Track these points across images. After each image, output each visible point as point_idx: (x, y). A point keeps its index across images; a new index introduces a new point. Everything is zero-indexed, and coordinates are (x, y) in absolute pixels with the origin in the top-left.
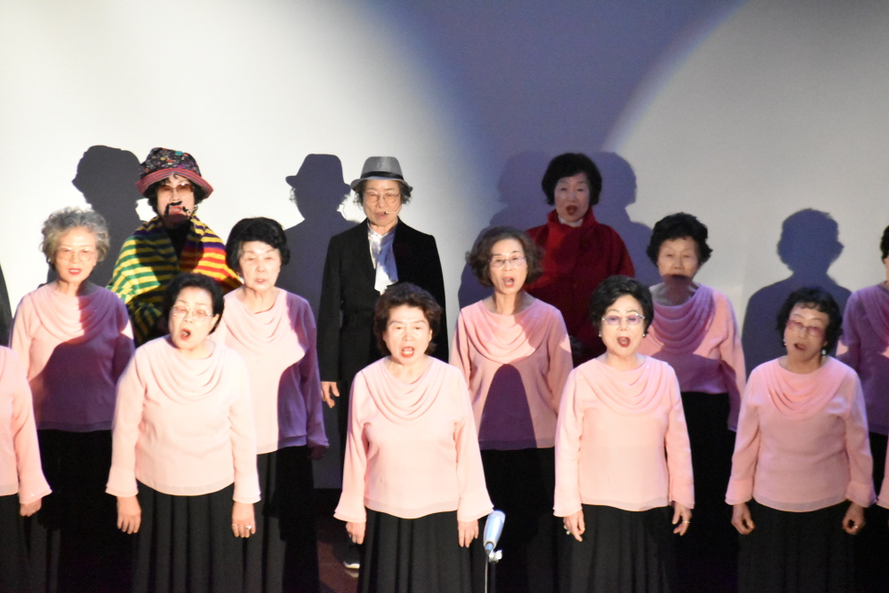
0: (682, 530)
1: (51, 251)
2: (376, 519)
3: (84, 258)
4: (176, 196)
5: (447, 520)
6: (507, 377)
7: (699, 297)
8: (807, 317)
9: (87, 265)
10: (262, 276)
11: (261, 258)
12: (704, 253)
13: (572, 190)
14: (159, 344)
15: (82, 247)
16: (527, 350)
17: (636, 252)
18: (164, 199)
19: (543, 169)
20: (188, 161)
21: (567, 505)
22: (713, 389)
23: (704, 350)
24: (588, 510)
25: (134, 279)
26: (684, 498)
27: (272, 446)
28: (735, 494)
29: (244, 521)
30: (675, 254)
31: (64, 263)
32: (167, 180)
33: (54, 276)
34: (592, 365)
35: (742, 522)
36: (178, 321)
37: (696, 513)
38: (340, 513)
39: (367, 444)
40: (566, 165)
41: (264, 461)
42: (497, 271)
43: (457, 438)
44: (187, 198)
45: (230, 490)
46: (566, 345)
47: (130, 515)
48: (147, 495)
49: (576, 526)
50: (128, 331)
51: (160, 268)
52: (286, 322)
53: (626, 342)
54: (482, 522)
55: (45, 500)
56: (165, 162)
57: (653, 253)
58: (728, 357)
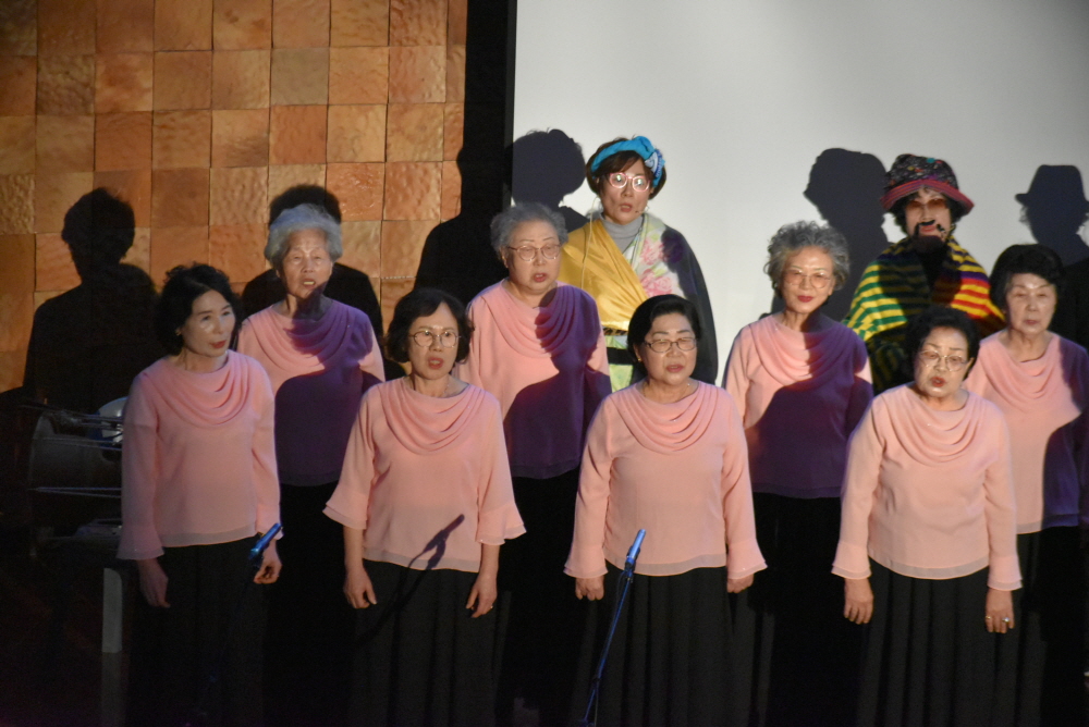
1: (779, 273)
3: (818, 285)
4: (930, 214)
9: (820, 292)
10: (1032, 316)
11: (1033, 294)
14: (902, 393)
15: (816, 269)
18: (914, 217)
20: (941, 172)
25: (875, 313)
27: (1033, 521)
29: (1000, 610)
31: (793, 286)
32: (916, 195)
33: (781, 305)
36: (927, 369)
41: (1026, 544)
44: (942, 216)
45: (983, 576)
47: (860, 601)
48: (881, 577)
50: (866, 374)
51: (906, 300)
52: (1058, 373)
55: (758, 576)
56: (913, 172)
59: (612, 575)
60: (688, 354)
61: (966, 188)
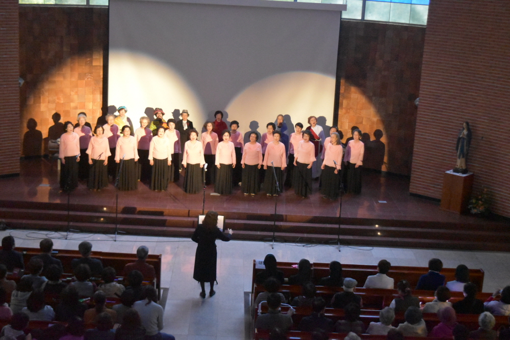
0: (234, 167)
1: (141, 122)
2: (188, 164)
4: (160, 115)
5: (198, 165)
6: (208, 144)
7: (237, 133)
8: (253, 136)
9: (146, 125)
10: (172, 127)
11: (172, 125)
12: (238, 127)
13: (219, 116)
14: (156, 137)
15: (146, 122)
16: (212, 140)
17: (228, 126)
18: (158, 115)
19: (214, 113)
20: (161, 110)
21: (217, 163)
22: (239, 147)
23: (238, 141)
24: (221, 164)
25: (153, 127)
26: (234, 162)
27: (173, 153)
28: (242, 162)
30: (234, 126)
31: (143, 124)
32: (158, 112)
33: (141, 126)
34: (221, 143)
35: (243, 166)
36: (159, 133)
37: (236, 165)
38: (183, 163)
39: (187, 153)
40: (218, 112)
41: (172, 155)
42: (208, 128)
43: (200, 153)
44: (161, 115)
45: (167, 159)
46: (217, 139)
47: (152, 163)
48: (155, 160)
49: (219, 166)
50: (152, 134)
51: (157, 126)
52: (175, 134)
53: (226, 139)
54: (204, 165)
55: (139, 159)
56: (158, 110)
57: (231, 126)
58: (241, 142)
59: (121, 160)
60: (129, 133)
61: (164, 111)
